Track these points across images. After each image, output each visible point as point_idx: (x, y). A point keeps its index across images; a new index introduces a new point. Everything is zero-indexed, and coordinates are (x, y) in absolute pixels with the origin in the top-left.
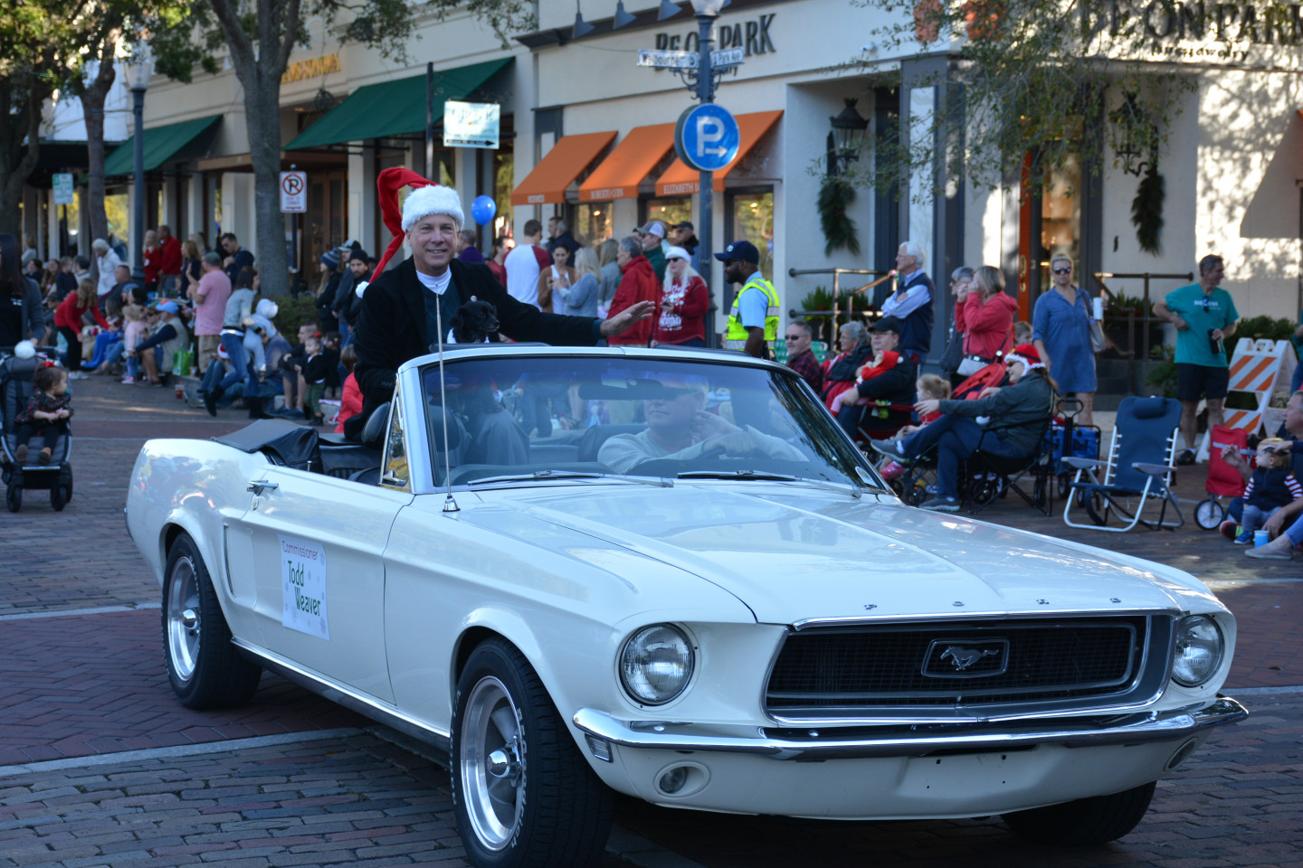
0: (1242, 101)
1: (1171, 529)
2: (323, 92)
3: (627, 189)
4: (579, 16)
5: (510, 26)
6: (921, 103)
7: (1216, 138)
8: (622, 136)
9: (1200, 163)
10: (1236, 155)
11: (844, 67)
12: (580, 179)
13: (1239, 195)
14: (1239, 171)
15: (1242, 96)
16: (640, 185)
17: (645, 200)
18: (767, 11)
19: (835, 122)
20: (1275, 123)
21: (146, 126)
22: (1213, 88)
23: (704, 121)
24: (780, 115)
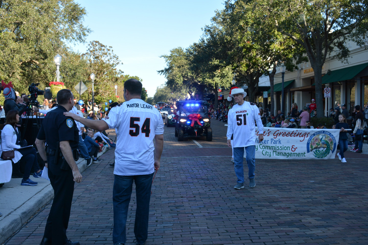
2: (329, 70)
21: (284, 81)
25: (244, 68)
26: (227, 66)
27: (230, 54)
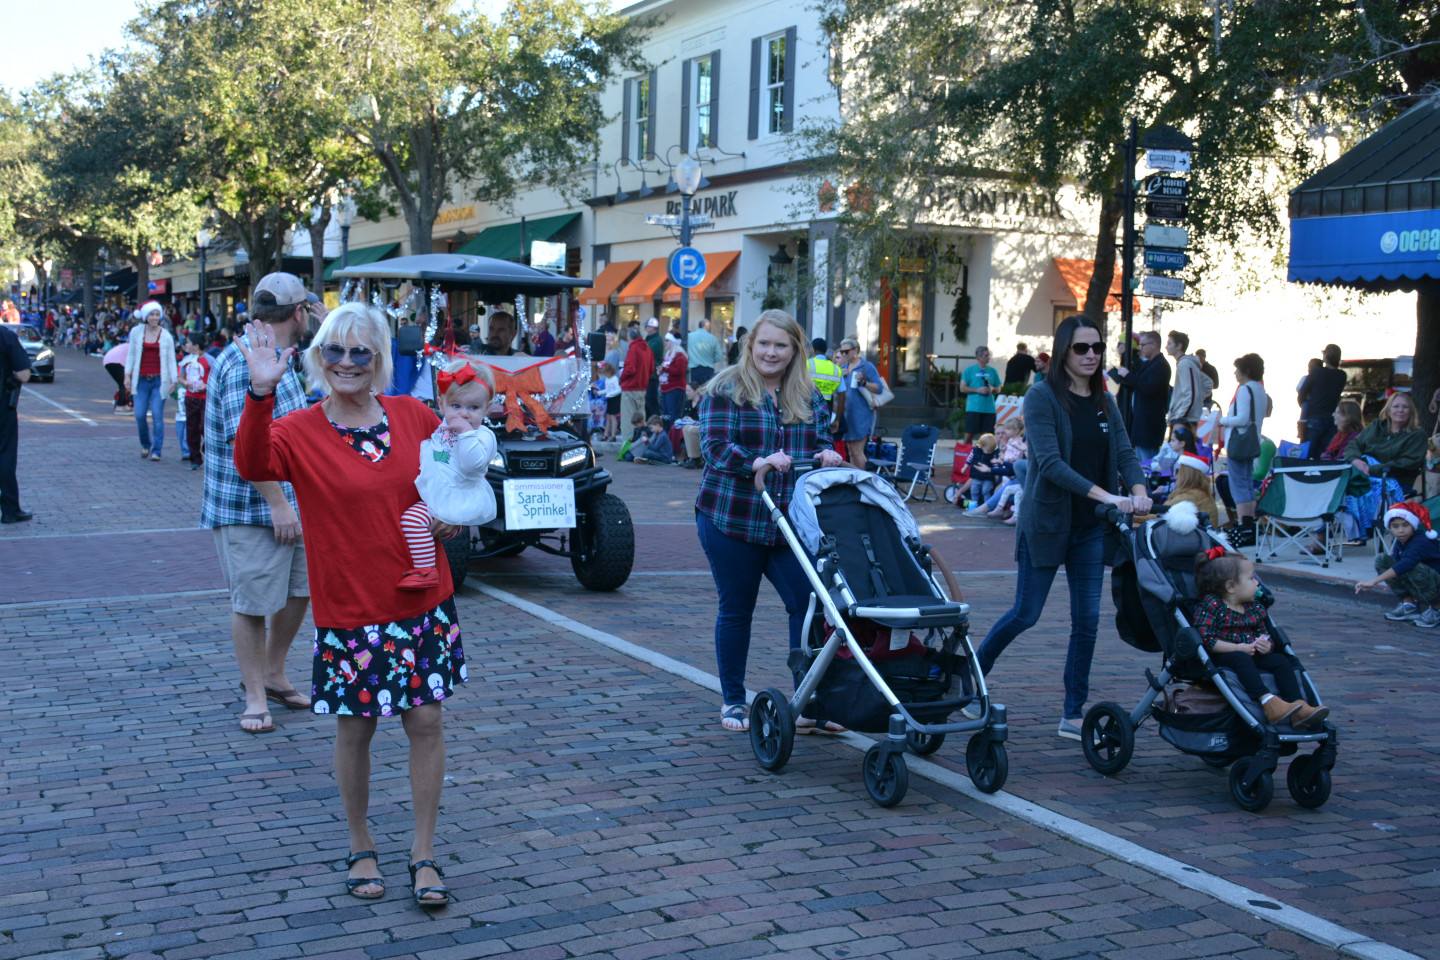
0: (1019, 252)
1: (929, 501)
2: (461, 233)
3: (646, 297)
4: (619, 189)
5: (573, 195)
6: (820, 249)
7: (1003, 274)
8: (646, 263)
9: (992, 289)
10: (1015, 285)
11: (770, 226)
12: (619, 289)
13: (1016, 310)
14: (1016, 293)
15: (1019, 249)
16: (654, 295)
17: (658, 305)
18: (732, 189)
19: (772, 259)
20: (1039, 266)
21: (350, 248)
22: (1001, 244)
23: (685, 258)
24: (738, 255)
25: (229, 201)
26: (174, 192)
27: (184, 154)
